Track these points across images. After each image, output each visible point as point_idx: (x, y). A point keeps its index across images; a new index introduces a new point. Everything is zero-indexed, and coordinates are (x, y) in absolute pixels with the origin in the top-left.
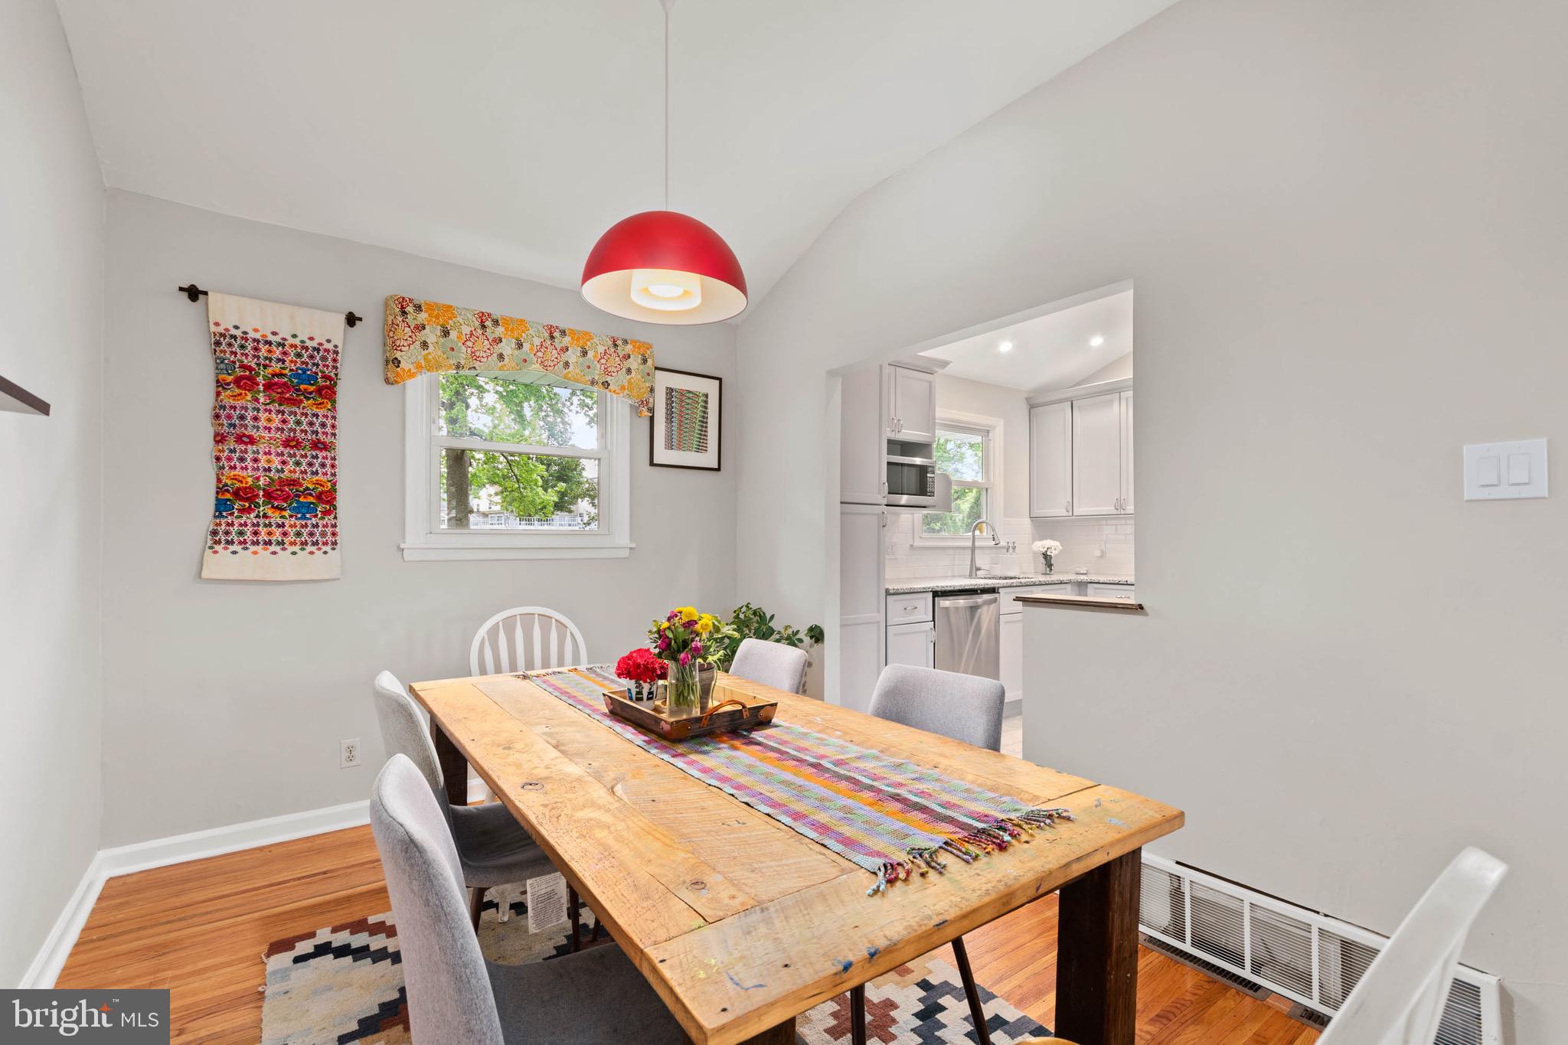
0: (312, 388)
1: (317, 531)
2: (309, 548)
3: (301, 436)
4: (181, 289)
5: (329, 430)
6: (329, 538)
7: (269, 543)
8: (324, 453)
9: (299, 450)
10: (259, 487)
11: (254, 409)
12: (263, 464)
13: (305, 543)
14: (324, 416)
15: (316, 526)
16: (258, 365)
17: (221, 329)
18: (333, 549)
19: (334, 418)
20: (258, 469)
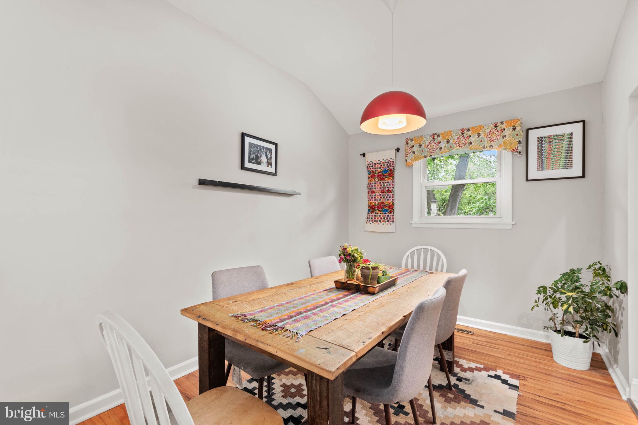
0: (387, 174)
1: (389, 218)
2: (387, 223)
3: (385, 189)
4: (361, 155)
5: (391, 186)
6: (392, 219)
7: (378, 221)
8: (390, 194)
9: (384, 193)
10: (376, 205)
11: (375, 183)
12: (377, 199)
13: (386, 221)
14: (390, 182)
15: (388, 216)
16: (375, 170)
17: (368, 163)
18: (393, 223)
19: (393, 182)
20: (375, 200)
